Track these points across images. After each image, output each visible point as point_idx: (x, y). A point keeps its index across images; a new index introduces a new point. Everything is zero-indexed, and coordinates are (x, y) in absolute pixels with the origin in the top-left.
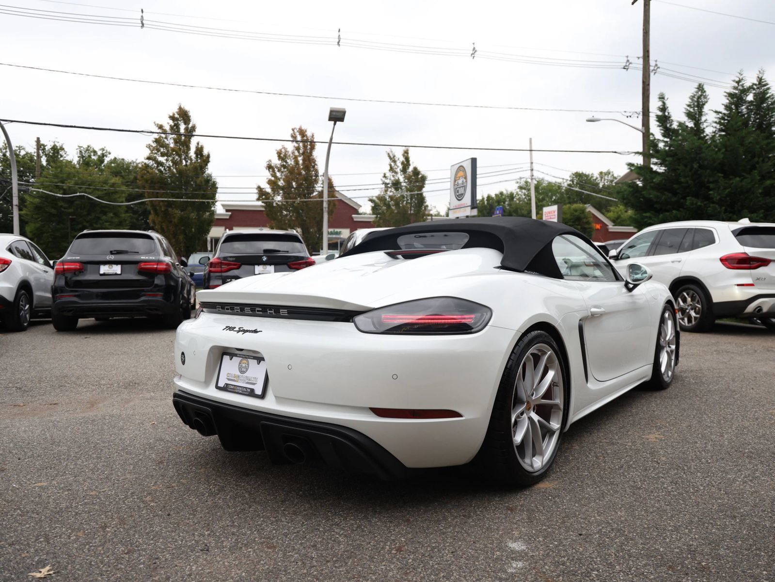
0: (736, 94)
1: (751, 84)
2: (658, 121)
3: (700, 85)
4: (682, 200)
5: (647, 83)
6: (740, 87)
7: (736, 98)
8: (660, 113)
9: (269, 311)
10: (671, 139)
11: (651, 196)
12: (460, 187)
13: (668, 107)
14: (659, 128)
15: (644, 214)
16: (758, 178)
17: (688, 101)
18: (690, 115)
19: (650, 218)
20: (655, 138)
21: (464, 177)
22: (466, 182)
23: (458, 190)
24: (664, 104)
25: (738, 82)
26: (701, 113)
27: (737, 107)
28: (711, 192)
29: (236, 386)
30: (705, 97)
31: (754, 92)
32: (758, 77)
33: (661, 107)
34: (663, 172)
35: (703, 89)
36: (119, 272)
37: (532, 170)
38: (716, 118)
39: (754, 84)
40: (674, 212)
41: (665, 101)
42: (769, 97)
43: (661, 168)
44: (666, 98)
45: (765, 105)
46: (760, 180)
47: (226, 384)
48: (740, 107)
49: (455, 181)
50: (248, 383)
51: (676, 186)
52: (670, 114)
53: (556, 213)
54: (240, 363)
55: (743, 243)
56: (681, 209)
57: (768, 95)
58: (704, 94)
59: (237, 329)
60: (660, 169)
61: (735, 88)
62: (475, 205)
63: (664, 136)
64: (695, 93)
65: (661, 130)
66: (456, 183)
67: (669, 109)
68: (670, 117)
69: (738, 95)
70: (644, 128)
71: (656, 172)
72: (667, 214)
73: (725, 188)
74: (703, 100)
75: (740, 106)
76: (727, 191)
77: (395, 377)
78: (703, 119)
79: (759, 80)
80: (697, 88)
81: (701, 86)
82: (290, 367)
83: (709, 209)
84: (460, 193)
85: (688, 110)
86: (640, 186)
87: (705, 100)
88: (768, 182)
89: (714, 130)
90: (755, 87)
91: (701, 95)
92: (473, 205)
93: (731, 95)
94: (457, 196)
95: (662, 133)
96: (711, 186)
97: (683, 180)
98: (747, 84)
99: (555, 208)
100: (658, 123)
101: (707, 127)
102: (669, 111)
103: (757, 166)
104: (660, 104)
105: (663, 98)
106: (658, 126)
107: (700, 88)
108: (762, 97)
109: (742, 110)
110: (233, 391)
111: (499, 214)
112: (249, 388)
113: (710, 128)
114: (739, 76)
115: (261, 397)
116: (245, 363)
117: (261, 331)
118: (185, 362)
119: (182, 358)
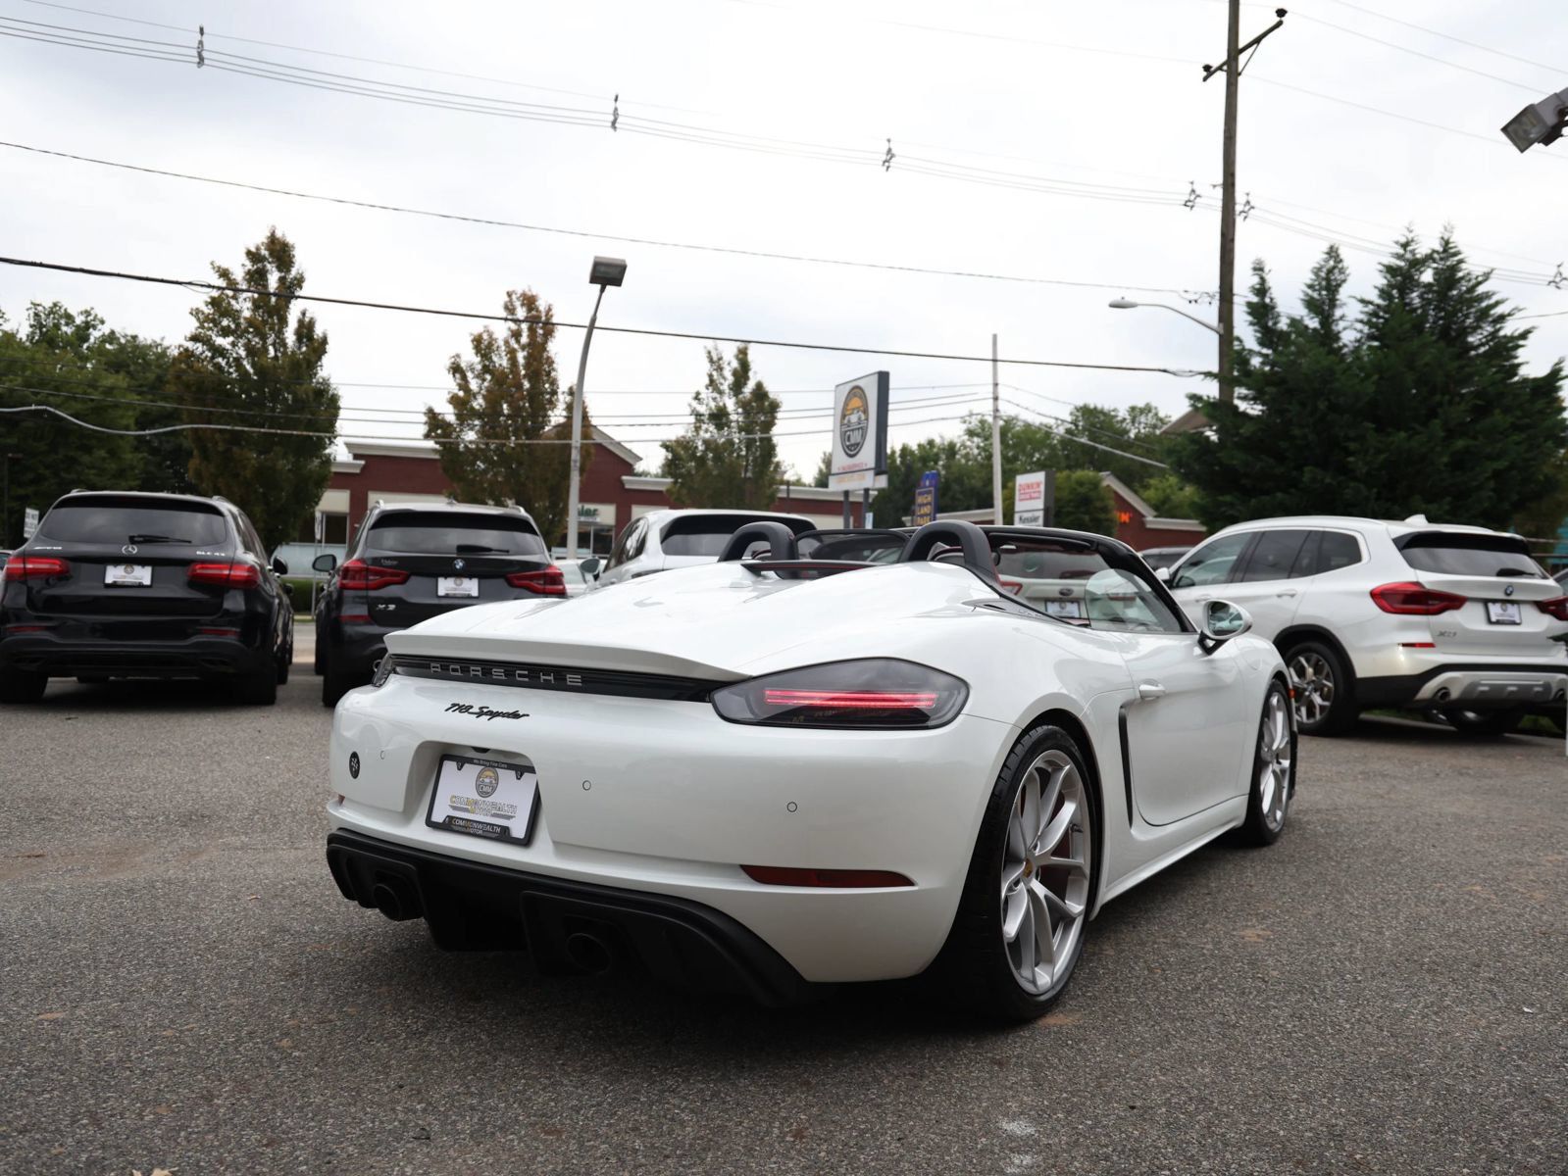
0: (1400, 268)
1: (1429, 251)
2: (1250, 314)
3: (1331, 247)
4: (1294, 473)
5: (1230, 237)
6: (1408, 256)
7: (1401, 276)
8: (1255, 299)
9: (543, 677)
10: (1275, 351)
11: (1235, 462)
12: (853, 430)
13: (1270, 288)
14: (1252, 328)
15: (1221, 498)
16: (1442, 434)
17: (1308, 277)
18: (1311, 304)
19: (1232, 505)
20: (1244, 346)
21: (862, 409)
22: (867, 419)
23: (849, 437)
24: (1263, 280)
25: (1405, 246)
26: (1333, 302)
27: (1403, 294)
28: (1351, 459)
29: (471, 821)
30: (1342, 271)
31: (1435, 265)
32: (1442, 238)
33: (1258, 286)
34: (1258, 416)
35: (1338, 256)
36: (147, 581)
37: (996, 399)
38: (1362, 312)
39: (1434, 251)
40: (1279, 495)
41: (1264, 275)
42: (1462, 278)
43: (1255, 406)
44: (1266, 270)
45: (1455, 292)
46: (1445, 439)
47: (448, 816)
48: (1408, 294)
49: (844, 416)
50: (495, 815)
51: (1283, 445)
52: (1275, 301)
53: (1042, 488)
54: (479, 777)
55: (1412, 563)
56: (1293, 490)
57: (1460, 274)
58: (1340, 266)
59: (476, 710)
60: (1252, 409)
61: (1399, 257)
62: (883, 468)
63: (1262, 343)
64: (1323, 263)
65: (1256, 331)
66: (846, 421)
67: (1272, 290)
68: (1273, 308)
69: (1404, 271)
70: (1221, 325)
71: (1244, 414)
72: (1268, 500)
73: (1379, 451)
74: (1336, 275)
75: (1408, 291)
76: (1382, 457)
77: (792, 807)
78: (1338, 313)
79: (1443, 243)
80: (1327, 253)
81: (1334, 249)
82: (587, 786)
83: (1347, 491)
84: (853, 441)
85: (1307, 295)
86: (1213, 442)
87: (1342, 277)
88: (1460, 444)
89: (1359, 336)
90: (1436, 256)
91: (1334, 268)
92: (880, 467)
93: (1391, 270)
94: (848, 447)
95: (1259, 338)
96: (1352, 446)
97: (1297, 432)
98: (1422, 250)
99: (1040, 477)
100: (1250, 318)
101: (1345, 329)
102: (1273, 296)
103: (1440, 411)
104: (1255, 280)
105: (1261, 269)
106: (1251, 324)
107: (1333, 253)
108: (1449, 277)
109: (1412, 299)
110: (463, 830)
111: (930, 486)
112: (499, 826)
113: (1350, 332)
114: (1407, 234)
115: (526, 842)
116: (491, 777)
117: (528, 715)
118: (359, 772)
119: (353, 763)
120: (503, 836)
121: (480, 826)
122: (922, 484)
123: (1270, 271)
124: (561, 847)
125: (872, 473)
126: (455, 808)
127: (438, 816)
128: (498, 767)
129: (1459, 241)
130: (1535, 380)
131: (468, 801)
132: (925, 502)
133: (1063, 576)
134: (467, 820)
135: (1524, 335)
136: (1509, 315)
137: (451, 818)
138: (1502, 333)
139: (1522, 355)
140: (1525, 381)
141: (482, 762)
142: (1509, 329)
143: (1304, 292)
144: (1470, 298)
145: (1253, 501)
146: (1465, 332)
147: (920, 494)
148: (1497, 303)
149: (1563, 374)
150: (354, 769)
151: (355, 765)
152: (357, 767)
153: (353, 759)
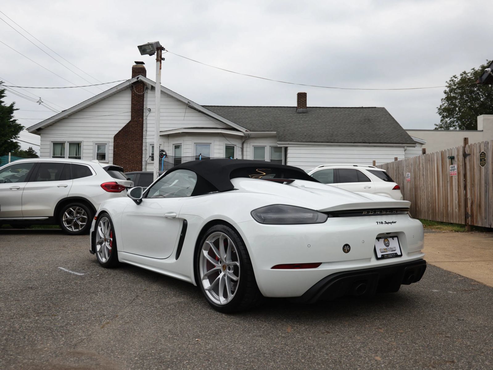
50: (392, 251)
54: (384, 242)
55: (114, 176)
59: (384, 222)
110: (387, 257)
112: (395, 253)
115: (401, 256)
116: (387, 241)
118: (350, 250)
119: (345, 248)
120: (396, 256)
121: (390, 255)
124: (409, 254)
126: (382, 252)
127: (379, 256)
128: (387, 238)
131: (384, 249)
134: (387, 254)
137: (382, 255)
141: (383, 238)
149: (15, 108)
150: (347, 250)
151: (347, 248)
152: (348, 249)
153: (346, 247)
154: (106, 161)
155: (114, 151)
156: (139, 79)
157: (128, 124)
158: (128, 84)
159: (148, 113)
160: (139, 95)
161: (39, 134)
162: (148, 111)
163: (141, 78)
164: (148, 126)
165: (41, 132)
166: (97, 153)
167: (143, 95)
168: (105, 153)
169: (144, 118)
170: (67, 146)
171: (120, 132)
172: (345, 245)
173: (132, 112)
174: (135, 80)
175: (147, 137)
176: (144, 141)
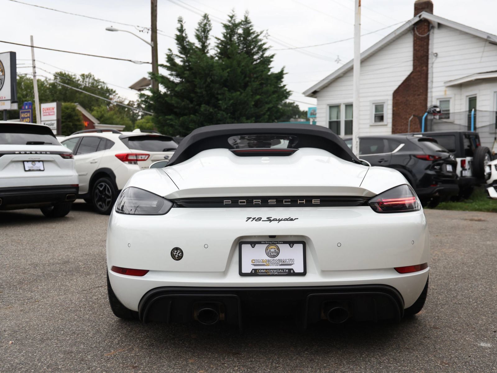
0: (229, 26)
1: (240, 21)
2: (176, 39)
3: (206, 15)
4: (197, 107)
6: (232, 21)
7: (231, 29)
8: (178, 33)
9: (299, 202)
10: (187, 56)
11: (173, 102)
13: (185, 30)
14: (177, 46)
15: (167, 117)
17: (197, 26)
18: (198, 37)
19: (171, 120)
20: (172, 53)
22: (4, 75)
24: (182, 26)
25: (232, 17)
26: (206, 38)
27: (231, 37)
28: (220, 102)
29: (268, 269)
30: (210, 25)
31: (242, 26)
32: (245, 16)
33: (179, 28)
34: (178, 83)
35: (208, 19)
37: (34, 67)
38: (215, 43)
39: (242, 21)
40: (192, 116)
41: (182, 24)
42: (252, 33)
43: (177, 79)
44: (183, 22)
45: (250, 38)
46: (252, 95)
47: (253, 269)
48: (233, 37)
50: (282, 265)
51: (192, 95)
52: (187, 35)
53: (55, 110)
54: (267, 249)
56: (197, 114)
57: (251, 31)
58: (209, 23)
59: (264, 218)
60: (176, 80)
61: (229, 22)
62: (16, 100)
63: (181, 53)
64: (202, 21)
65: (179, 47)
67: (186, 31)
68: (186, 38)
69: (231, 27)
70: (153, 43)
71: (173, 82)
72: (186, 117)
73: (230, 100)
74: (208, 26)
75: (232, 36)
76: (231, 101)
78: (208, 42)
79: (245, 18)
80: (204, 17)
81: (207, 16)
83: (218, 115)
85: (197, 34)
86: (161, 94)
87: (210, 28)
88: (258, 97)
89: (216, 52)
90: (243, 23)
91: (206, 23)
92: (14, 99)
93: (226, 26)
95: (179, 50)
96: (220, 97)
97: (198, 90)
98: (237, 21)
99: (54, 105)
100: (176, 42)
101: (211, 49)
102: (186, 33)
103: (249, 84)
104: (179, 26)
105: (182, 21)
106: (177, 44)
107: (206, 17)
108: (247, 32)
109: (234, 39)
111: (28, 109)
112: (287, 269)
113: (212, 51)
114: (232, 12)
115: (304, 274)
116: (274, 249)
117: (298, 219)
118: (182, 257)
119: (175, 253)
120: (291, 273)
122: (23, 108)
123: (185, 22)
124: (324, 272)
125: (9, 102)
126: (255, 265)
127: (247, 270)
128: (277, 243)
129: (250, 18)
130: (276, 74)
131: (263, 261)
132: (26, 116)
133: (164, 150)
134: (266, 269)
135: (272, 57)
136: (268, 49)
137: (255, 270)
138: (265, 55)
139: (272, 65)
140: (272, 74)
141: (266, 242)
142: (267, 54)
143: (195, 32)
144: (256, 40)
145: (181, 119)
146: (253, 54)
147: (22, 112)
148: (264, 44)
149: (284, 72)
150: (177, 256)
151: (177, 254)
152: (180, 255)
153: (176, 251)
154: (385, 122)
155: (393, 111)
156: (422, 17)
157: (409, 76)
158: (408, 26)
159: (434, 59)
160: (422, 38)
161: (316, 97)
162: (434, 57)
163: (425, 15)
164: (435, 75)
165: (318, 95)
166: (375, 115)
167: (428, 38)
168: (383, 114)
169: (430, 66)
170: (343, 108)
171: (400, 86)
172: (175, 248)
173: (414, 60)
174: (417, 19)
175: (434, 90)
176: (429, 95)
